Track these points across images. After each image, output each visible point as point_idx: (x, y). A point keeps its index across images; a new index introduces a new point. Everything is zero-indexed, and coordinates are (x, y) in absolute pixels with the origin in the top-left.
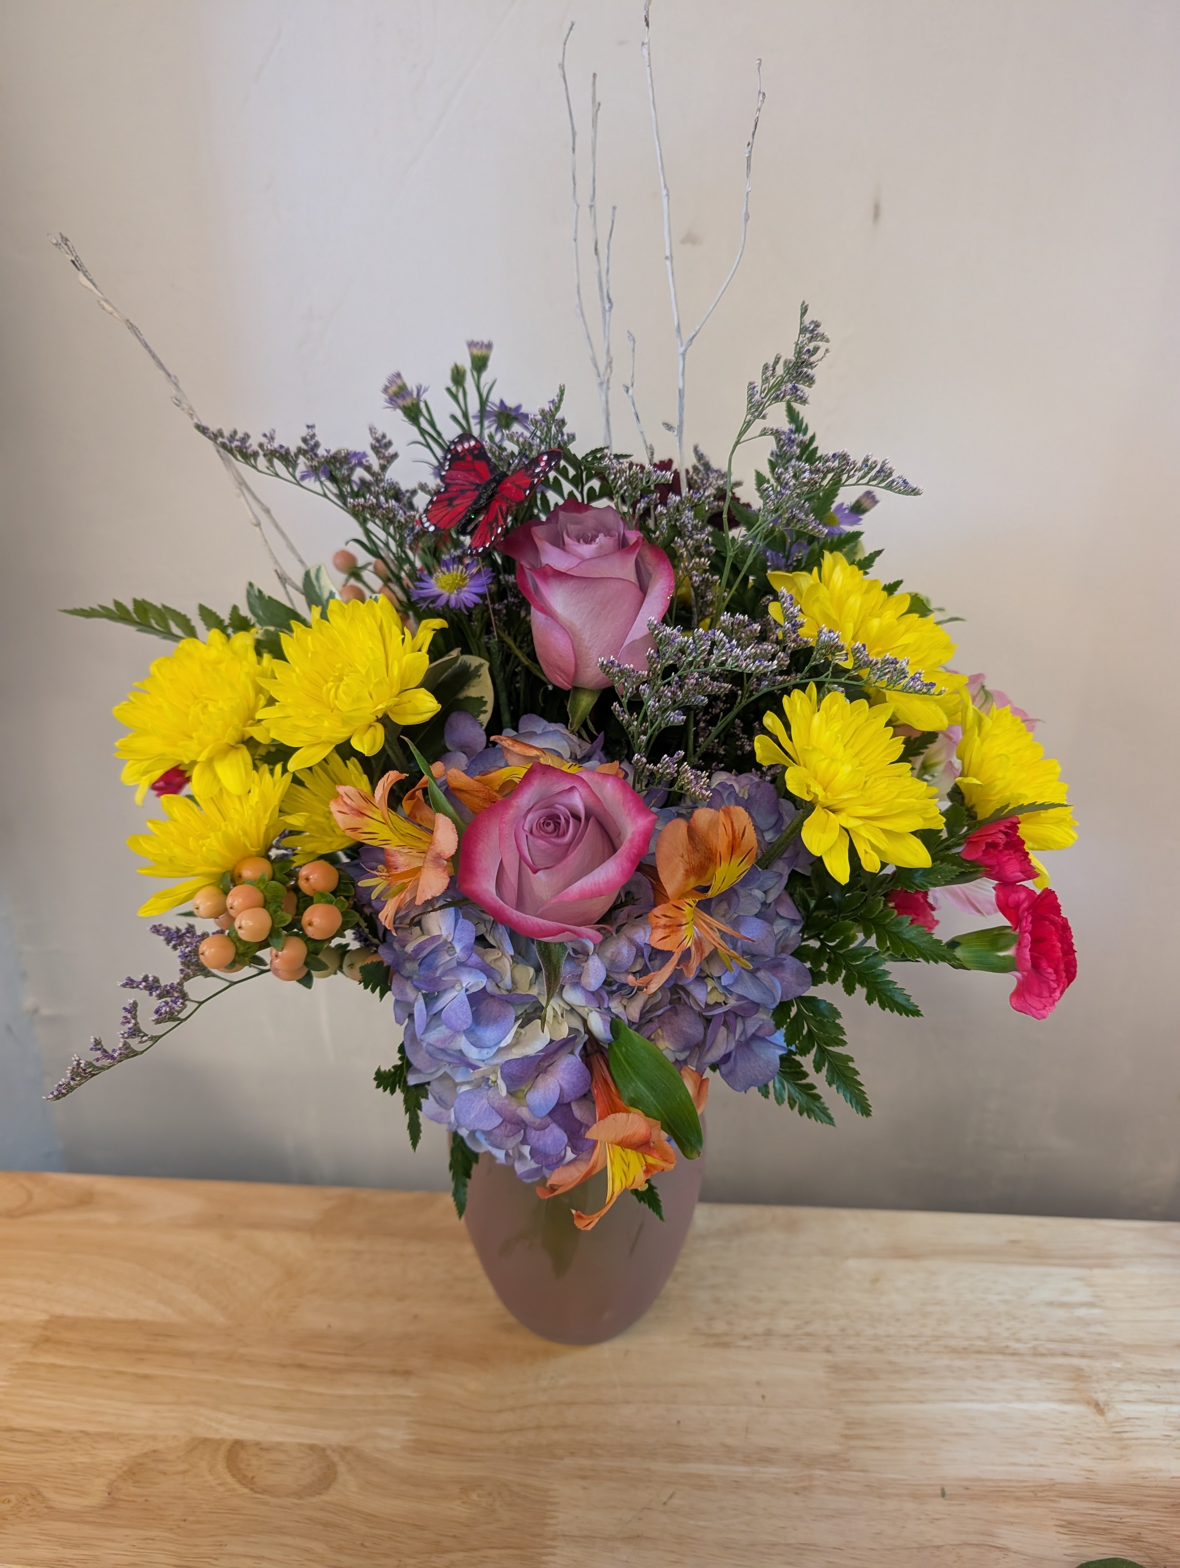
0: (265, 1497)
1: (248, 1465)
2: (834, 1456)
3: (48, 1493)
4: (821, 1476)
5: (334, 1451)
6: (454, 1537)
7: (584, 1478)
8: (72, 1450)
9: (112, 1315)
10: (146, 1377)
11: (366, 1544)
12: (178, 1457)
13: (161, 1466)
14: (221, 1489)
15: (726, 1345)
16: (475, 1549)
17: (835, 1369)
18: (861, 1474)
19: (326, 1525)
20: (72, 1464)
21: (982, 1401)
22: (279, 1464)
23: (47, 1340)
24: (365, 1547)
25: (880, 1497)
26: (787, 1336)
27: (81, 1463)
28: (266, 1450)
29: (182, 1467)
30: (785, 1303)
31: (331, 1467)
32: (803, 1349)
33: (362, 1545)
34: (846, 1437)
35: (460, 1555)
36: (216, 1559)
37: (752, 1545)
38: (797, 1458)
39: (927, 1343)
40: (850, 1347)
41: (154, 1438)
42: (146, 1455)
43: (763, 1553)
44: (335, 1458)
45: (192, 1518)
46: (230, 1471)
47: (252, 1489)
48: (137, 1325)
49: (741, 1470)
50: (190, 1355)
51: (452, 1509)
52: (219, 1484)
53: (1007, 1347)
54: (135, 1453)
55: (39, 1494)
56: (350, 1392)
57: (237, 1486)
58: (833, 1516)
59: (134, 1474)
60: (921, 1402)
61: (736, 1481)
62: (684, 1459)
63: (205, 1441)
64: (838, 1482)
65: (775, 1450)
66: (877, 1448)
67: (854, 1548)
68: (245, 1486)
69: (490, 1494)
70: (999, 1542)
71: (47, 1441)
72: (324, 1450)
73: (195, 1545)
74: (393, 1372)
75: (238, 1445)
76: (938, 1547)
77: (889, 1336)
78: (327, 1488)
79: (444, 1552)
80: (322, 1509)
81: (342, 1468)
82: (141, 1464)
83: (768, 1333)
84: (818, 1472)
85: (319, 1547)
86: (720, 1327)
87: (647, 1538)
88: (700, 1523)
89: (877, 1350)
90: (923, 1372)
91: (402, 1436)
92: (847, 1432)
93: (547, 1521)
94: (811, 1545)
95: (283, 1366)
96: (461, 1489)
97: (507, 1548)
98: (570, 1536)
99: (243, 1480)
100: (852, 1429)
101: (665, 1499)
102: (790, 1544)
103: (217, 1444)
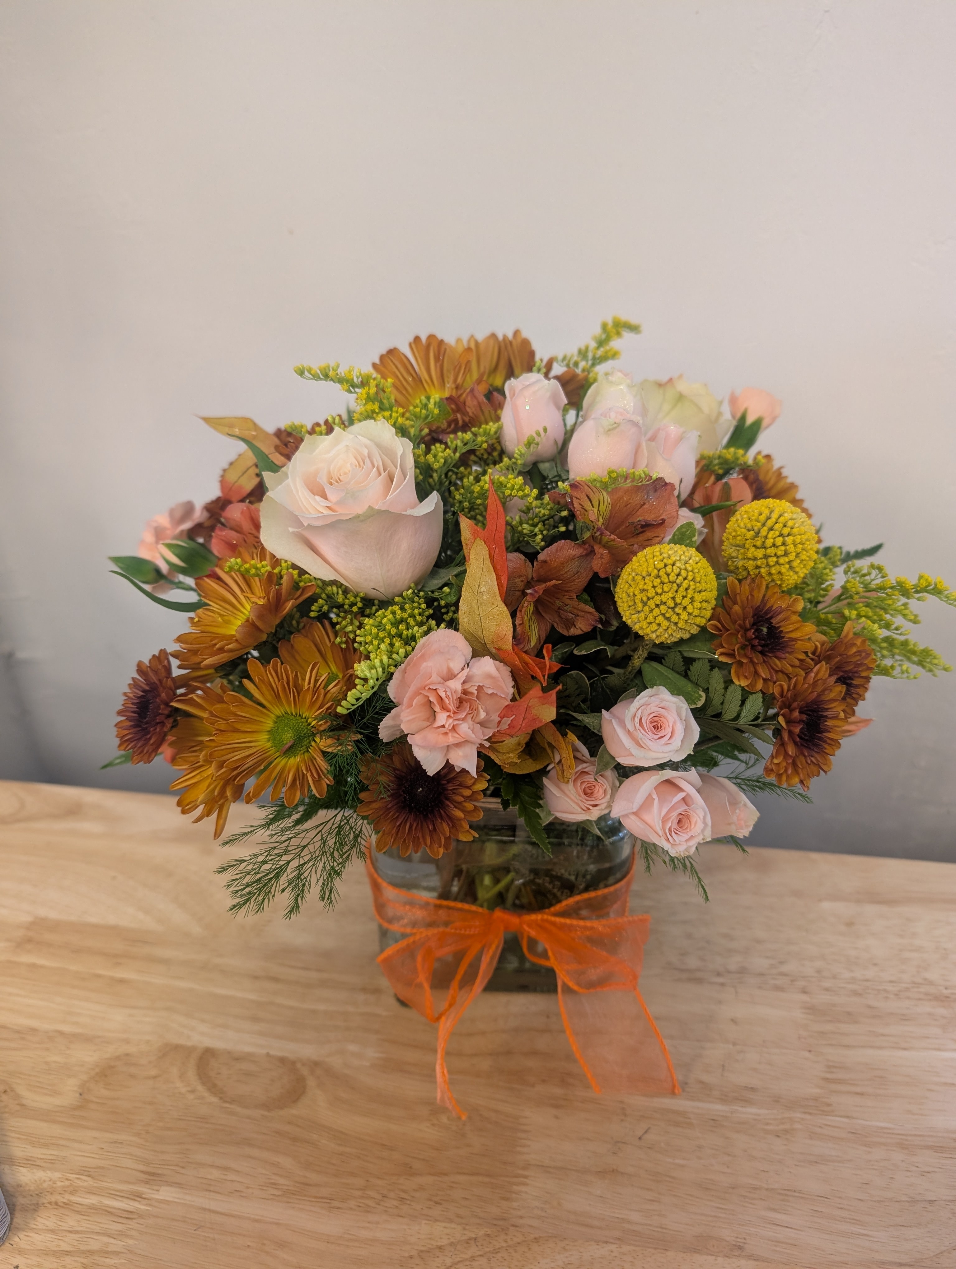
0: (234, 1107)
1: (218, 1074)
2: (815, 1099)
3: (22, 1091)
4: (802, 1119)
5: (304, 1064)
6: (424, 1160)
7: (557, 1107)
8: (47, 1049)
9: (93, 920)
10: (122, 981)
12: (150, 1062)
13: (133, 1070)
14: (191, 1097)
15: (699, 981)
16: (445, 1174)
17: (811, 1009)
18: (845, 1120)
19: (294, 1139)
20: (47, 1063)
22: (249, 1074)
23: (30, 940)
24: (334, 1165)
25: (865, 1145)
26: (762, 975)
27: (55, 1062)
28: (237, 1059)
29: (153, 1072)
30: (758, 941)
31: (301, 1080)
32: (778, 988)
33: (330, 1162)
34: (826, 1080)
35: (429, 1180)
36: (183, 1168)
37: (733, 1188)
38: (777, 1100)
39: (907, 989)
40: (827, 990)
41: (127, 1041)
42: (118, 1058)
43: (745, 1197)
44: (305, 1071)
45: (160, 1124)
46: (200, 1079)
47: (221, 1098)
48: (116, 931)
49: (719, 1108)
50: (166, 962)
51: (421, 1130)
52: (189, 1092)
54: (107, 1056)
55: (12, 1090)
56: (321, 1007)
57: (206, 1094)
58: (817, 1162)
59: (106, 1076)
60: (905, 1049)
61: (713, 1120)
62: (656, 1093)
63: (177, 1047)
64: (820, 1127)
65: (753, 1089)
66: (861, 1094)
67: (840, 1198)
68: (215, 1094)
71: (23, 1039)
72: (293, 1063)
73: (163, 1152)
74: (364, 990)
75: (209, 1053)
76: (931, 1202)
77: (867, 980)
78: (295, 1102)
79: (413, 1174)
80: (289, 1123)
81: (311, 1082)
82: (113, 1067)
83: (743, 971)
84: (799, 1115)
85: (286, 1162)
86: (692, 962)
87: (622, 1173)
88: (677, 1161)
89: (856, 993)
90: (905, 1018)
91: (372, 1053)
92: (828, 1076)
93: (519, 1149)
94: (795, 1191)
95: (256, 978)
96: (431, 1110)
97: (477, 1174)
98: (543, 1166)
99: (213, 1088)
100: (832, 1072)
101: (640, 1134)
102: (773, 1189)
103: (188, 1051)
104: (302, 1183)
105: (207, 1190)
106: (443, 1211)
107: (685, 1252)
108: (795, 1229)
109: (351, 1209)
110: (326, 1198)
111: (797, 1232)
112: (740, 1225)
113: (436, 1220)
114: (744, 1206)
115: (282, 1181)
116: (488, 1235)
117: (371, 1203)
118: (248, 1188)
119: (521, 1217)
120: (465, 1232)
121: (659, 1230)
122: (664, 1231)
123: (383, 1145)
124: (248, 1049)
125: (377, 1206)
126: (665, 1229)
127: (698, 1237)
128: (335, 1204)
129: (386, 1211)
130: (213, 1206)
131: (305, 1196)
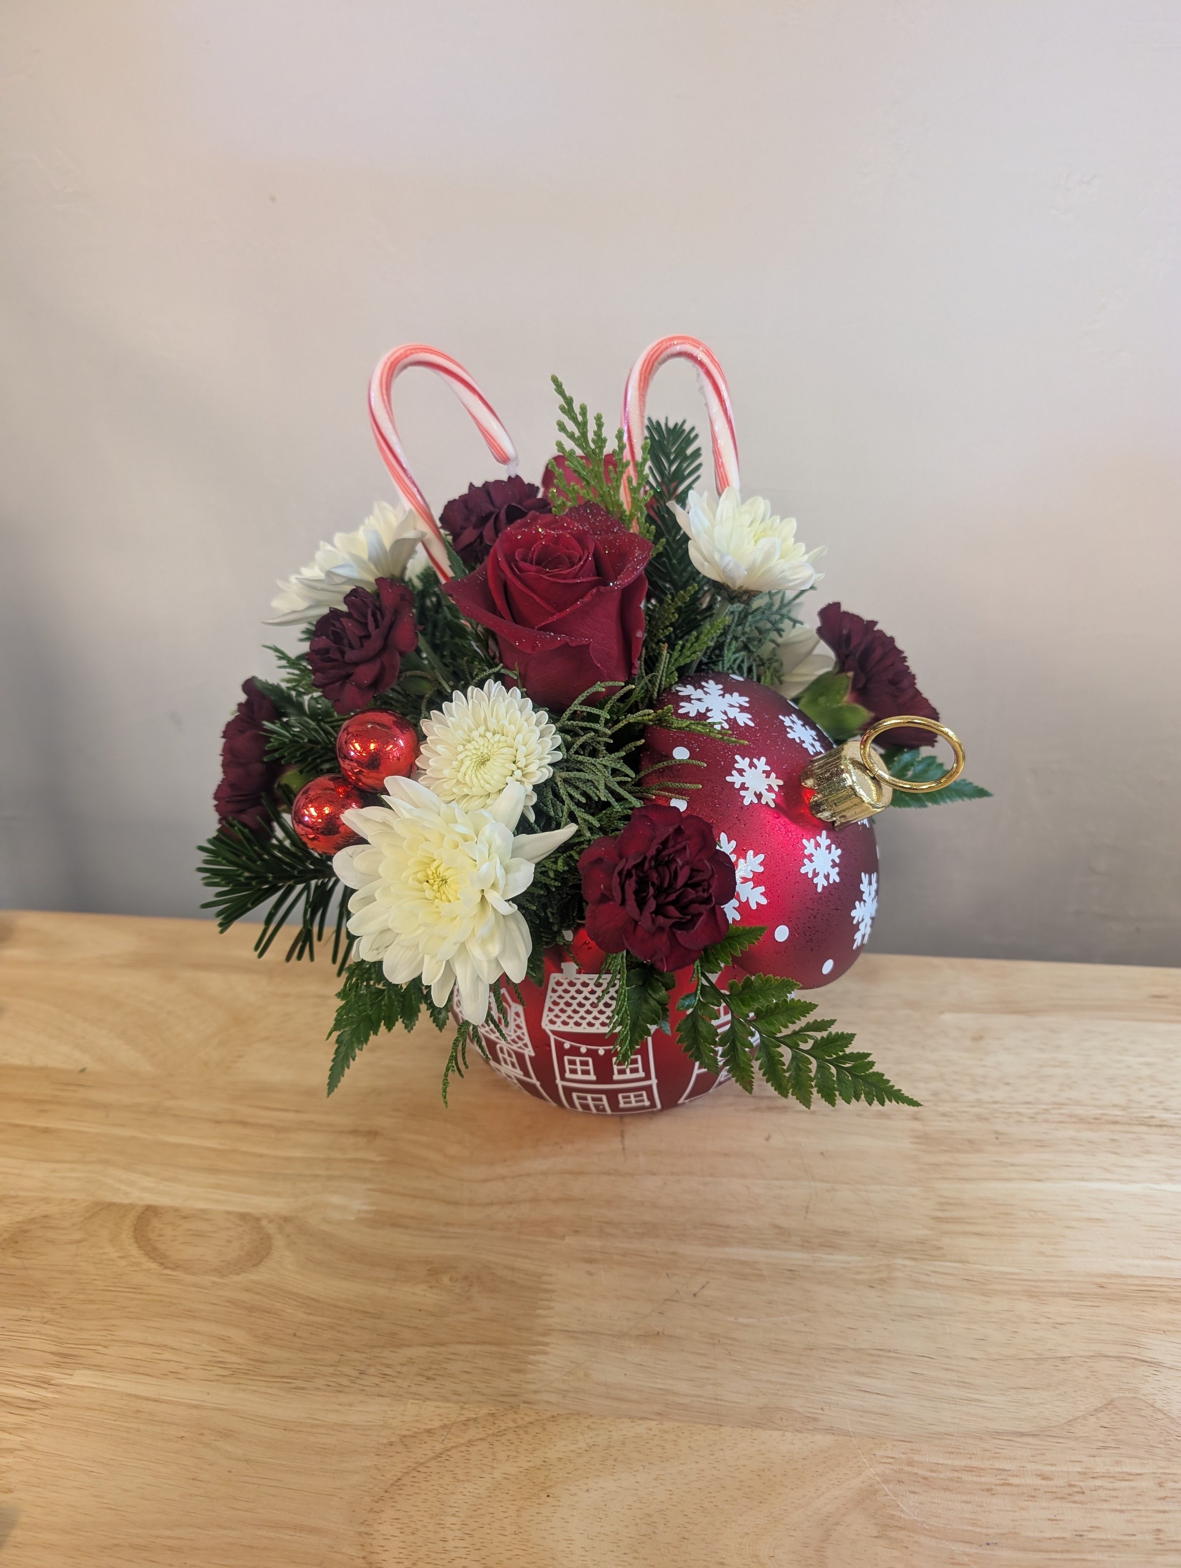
0: (178, 1274)
1: (161, 1235)
2: (922, 1242)
4: (904, 1266)
5: (271, 1221)
6: (416, 1328)
7: (590, 1261)
9: (17, 1062)
10: (46, 1131)
11: (298, 1334)
12: (74, 1225)
13: (50, 1234)
14: (123, 1263)
16: (442, 1344)
17: (924, 1138)
18: (958, 1265)
19: (251, 1309)
21: (1119, 1181)
22: (199, 1234)
24: (300, 1337)
25: (983, 1294)
28: (185, 1218)
29: (77, 1236)
31: (266, 1240)
32: (883, 1115)
33: (295, 1335)
34: (937, 1219)
35: (421, 1351)
36: (105, 1347)
37: (811, 1349)
38: (872, 1244)
39: (1046, 1111)
40: (944, 1115)
41: (47, 1201)
42: (33, 1221)
43: (825, 1359)
44: (271, 1229)
45: (81, 1297)
46: (137, 1242)
47: (162, 1264)
48: (45, 1073)
49: (798, 1257)
50: (104, 1107)
51: (414, 1294)
52: (120, 1257)
53: (1152, 1117)
54: (20, 1219)
56: (298, 1153)
57: (144, 1260)
58: (920, 1316)
59: (15, 1242)
60: (1038, 1180)
61: (791, 1270)
62: (722, 1242)
63: (111, 1205)
64: (927, 1275)
65: (842, 1233)
66: (980, 1234)
67: (948, 1357)
68: (154, 1259)
69: (465, 1278)
70: (1147, 1355)
72: (258, 1219)
73: (81, 1329)
74: (354, 1133)
75: (151, 1211)
76: (1063, 1359)
78: (255, 1265)
79: (401, 1346)
80: (247, 1290)
81: (279, 1241)
82: (27, 1231)
84: (899, 1261)
85: (239, 1336)
87: (670, 1336)
88: (740, 1320)
89: (981, 1118)
90: (1041, 1145)
91: (359, 1206)
92: (939, 1214)
93: (539, 1312)
94: (890, 1351)
95: (218, 1122)
96: (429, 1270)
97: (484, 1343)
98: (568, 1331)
99: (153, 1252)
100: (943, 1210)
101: (696, 1290)
102: (861, 1349)
103: (123, 1209)
104: (257, 1361)
105: (135, 1373)
106: (436, 1388)
107: (744, 1428)
108: (888, 1396)
109: (318, 1389)
110: (287, 1377)
111: (889, 1399)
112: (817, 1393)
113: (428, 1399)
114: (825, 1371)
115: (232, 1358)
116: (493, 1415)
117: (344, 1381)
118: (187, 1368)
119: (536, 1392)
120: (463, 1412)
121: (712, 1401)
122: (719, 1402)
123: (365, 1312)
124: (200, 1205)
125: (352, 1385)
126: (721, 1400)
127: (761, 1408)
128: (299, 1383)
129: (363, 1390)
130: (141, 1390)
131: (261, 1375)
